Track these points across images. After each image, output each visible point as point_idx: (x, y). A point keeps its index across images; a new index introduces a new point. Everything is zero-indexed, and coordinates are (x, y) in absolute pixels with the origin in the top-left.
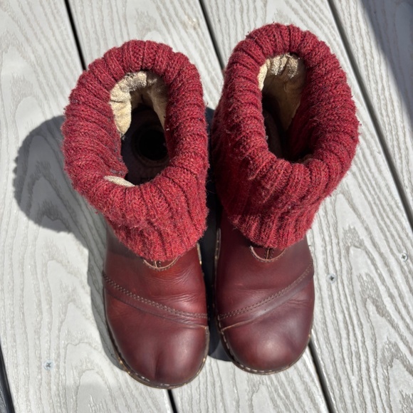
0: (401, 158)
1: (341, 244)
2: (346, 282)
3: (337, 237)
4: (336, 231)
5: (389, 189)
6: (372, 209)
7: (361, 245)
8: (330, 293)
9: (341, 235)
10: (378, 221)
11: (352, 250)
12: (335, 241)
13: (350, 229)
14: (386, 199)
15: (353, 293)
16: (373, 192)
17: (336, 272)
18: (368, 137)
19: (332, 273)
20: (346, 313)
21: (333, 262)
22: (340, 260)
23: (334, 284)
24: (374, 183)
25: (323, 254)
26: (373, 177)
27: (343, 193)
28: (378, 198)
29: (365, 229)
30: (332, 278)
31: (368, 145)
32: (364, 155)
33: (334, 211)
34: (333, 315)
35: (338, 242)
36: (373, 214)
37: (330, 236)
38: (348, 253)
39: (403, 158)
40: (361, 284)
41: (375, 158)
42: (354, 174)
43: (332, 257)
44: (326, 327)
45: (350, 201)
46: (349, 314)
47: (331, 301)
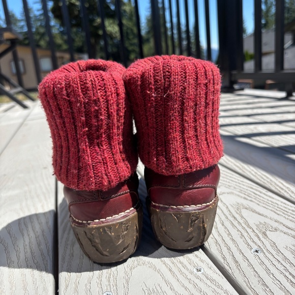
0: (286, 191)
1: (257, 231)
3: (251, 228)
4: (248, 226)
5: (284, 203)
6: (275, 212)
7: (275, 229)
8: (259, 261)
9: (255, 228)
10: (285, 217)
11: (268, 233)
12: (249, 230)
13: (260, 223)
14: (286, 208)
15: (286, 258)
16: (272, 206)
17: (260, 247)
18: (254, 188)
19: (255, 248)
20: (287, 274)
21: (253, 241)
22: (260, 240)
23: (260, 254)
24: (270, 202)
25: (241, 238)
26: (268, 200)
27: (246, 208)
28: (278, 207)
29: (276, 221)
30: (257, 251)
31: (256, 190)
32: (254, 193)
33: (242, 217)
34: (272, 277)
35: (254, 231)
36: (279, 215)
37: (244, 228)
38: (266, 235)
39: (288, 191)
40: (291, 252)
41: (264, 194)
42: (251, 201)
43: (251, 238)
44: (268, 287)
45: (254, 211)
46: (290, 274)
47: (264, 267)
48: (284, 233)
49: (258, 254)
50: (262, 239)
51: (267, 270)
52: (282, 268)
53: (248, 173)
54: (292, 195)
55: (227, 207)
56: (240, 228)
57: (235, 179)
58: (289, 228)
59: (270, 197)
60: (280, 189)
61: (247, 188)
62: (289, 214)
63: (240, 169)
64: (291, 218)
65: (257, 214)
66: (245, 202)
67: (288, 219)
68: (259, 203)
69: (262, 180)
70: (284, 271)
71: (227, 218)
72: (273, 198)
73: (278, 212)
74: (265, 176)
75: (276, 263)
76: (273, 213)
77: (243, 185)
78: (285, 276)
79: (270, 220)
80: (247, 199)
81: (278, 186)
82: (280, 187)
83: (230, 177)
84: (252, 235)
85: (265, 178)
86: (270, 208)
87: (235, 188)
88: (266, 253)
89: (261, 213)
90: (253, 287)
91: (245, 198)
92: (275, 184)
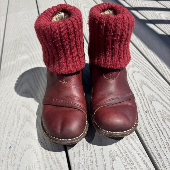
0: (166, 74)
1: (148, 100)
2: (153, 113)
3: (146, 98)
4: (145, 96)
5: (164, 83)
6: (158, 89)
7: (156, 100)
8: (146, 117)
9: (147, 98)
10: (162, 93)
11: (153, 102)
12: (145, 99)
13: (150, 95)
14: (164, 86)
15: (158, 117)
16: (157, 84)
17: (148, 110)
18: (151, 69)
19: (146, 110)
20: (157, 126)
21: (146, 106)
22: (148, 106)
23: (147, 114)
24: (157, 81)
25: (141, 103)
26: (156, 80)
27: (145, 84)
28: (160, 85)
29: (158, 95)
30: (146, 112)
31: (152, 71)
32: (151, 74)
33: (142, 90)
34: (150, 126)
35: (146, 100)
36: (160, 90)
37: (142, 98)
38: (152, 103)
39: (167, 74)
40: (161, 114)
41: (155, 75)
42: (148, 79)
43: (145, 104)
44: (148, 131)
45: (148, 87)
46: (158, 126)
47: (148, 121)
48: (160, 103)
49: (146, 113)
50: (150, 105)
51: (149, 122)
52: (155, 122)
53: (150, 57)
54: (169, 77)
55: (136, 82)
56: (140, 97)
57: (142, 61)
58: (163, 100)
59: (158, 77)
60: (163, 72)
61: (147, 69)
62: (164, 91)
63: (146, 53)
64: (165, 93)
65: (150, 89)
66: (145, 80)
67: (163, 94)
68: (152, 82)
69: (156, 63)
70: (155, 124)
71: (135, 90)
72: (159, 78)
73: (160, 89)
74: (158, 61)
75: (153, 119)
76: (157, 89)
77: (146, 66)
78: (156, 126)
79: (155, 94)
80: (146, 78)
81: (163, 69)
82: (164, 71)
83: (140, 59)
84: (145, 102)
85: (157, 62)
86: (156, 86)
87: (141, 68)
88: (150, 114)
89: (152, 88)
90: (142, 130)
91: (145, 77)
92: (162, 68)
